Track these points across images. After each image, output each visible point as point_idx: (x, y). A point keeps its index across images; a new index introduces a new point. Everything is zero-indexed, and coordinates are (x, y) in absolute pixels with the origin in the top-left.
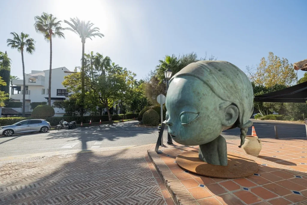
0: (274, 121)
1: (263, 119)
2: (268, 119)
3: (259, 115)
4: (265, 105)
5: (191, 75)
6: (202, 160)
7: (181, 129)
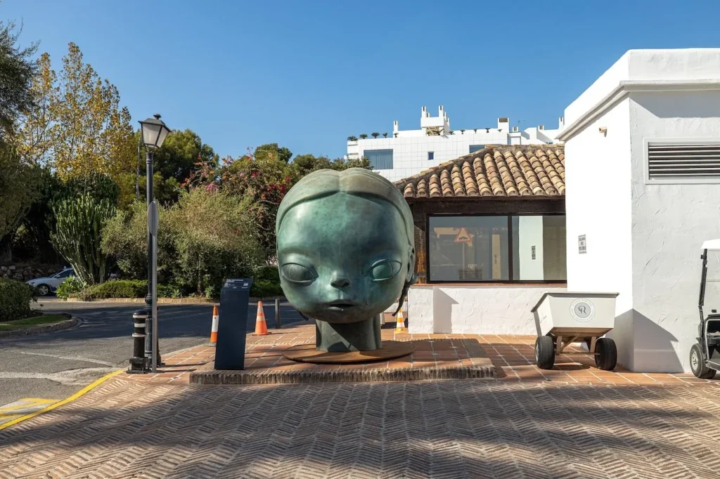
0: (126, 300)
1: (93, 297)
2: (109, 296)
3: (74, 283)
4: (105, 249)
5: (389, 201)
6: (347, 351)
7: (371, 289)
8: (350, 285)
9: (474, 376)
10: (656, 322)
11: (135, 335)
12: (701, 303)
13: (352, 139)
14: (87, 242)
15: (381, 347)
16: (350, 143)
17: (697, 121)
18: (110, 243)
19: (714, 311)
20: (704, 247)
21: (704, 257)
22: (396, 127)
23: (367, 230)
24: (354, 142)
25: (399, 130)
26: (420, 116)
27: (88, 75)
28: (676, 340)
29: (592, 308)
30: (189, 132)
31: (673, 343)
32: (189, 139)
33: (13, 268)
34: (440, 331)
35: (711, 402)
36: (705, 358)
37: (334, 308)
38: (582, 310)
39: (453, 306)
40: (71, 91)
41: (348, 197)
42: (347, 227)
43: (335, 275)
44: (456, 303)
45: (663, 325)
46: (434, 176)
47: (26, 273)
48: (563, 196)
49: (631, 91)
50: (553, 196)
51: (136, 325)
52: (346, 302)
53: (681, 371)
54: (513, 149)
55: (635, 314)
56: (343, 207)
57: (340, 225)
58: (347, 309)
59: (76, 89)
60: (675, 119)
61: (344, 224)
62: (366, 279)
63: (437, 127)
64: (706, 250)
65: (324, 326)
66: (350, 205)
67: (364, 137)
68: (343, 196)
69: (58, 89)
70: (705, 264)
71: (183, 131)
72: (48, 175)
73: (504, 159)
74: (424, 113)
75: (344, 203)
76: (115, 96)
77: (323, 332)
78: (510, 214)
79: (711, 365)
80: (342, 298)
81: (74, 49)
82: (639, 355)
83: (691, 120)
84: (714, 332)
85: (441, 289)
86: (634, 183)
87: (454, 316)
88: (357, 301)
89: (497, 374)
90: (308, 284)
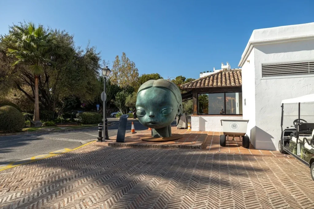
3: (120, 114)
4: (126, 105)
5: (168, 89)
6: (159, 137)
7: (162, 118)
8: (155, 117)
9: (193, 148)
10: (265, 131)
11: (99, 131)
12: (282, 124)
13: (201, 73)
14: (123, 103)
15: (171, 136)
16: (200, 74)
17: (282, 54)
18: (127, 104)
19: (288, 128)
20: (282, 103)
21: (282, 106)
22: (214, 69)
23: (160, 99)
24: (202, 74)
25: (215, 70)
26: (221, 65)
27: (127, 60)
28: (273, 138)
29: (238, 125)
30: (157, 74)
31: (272, 139)
32: (157, 76)
33: (109, 110)
34: (202, 130)
35: (277, 166)
36: (282, 146)
37: (150, 124)
38: (234, 126)
39: (206, 122)
40: (123, 65)
41: (155, 88)
42: (154, 98)
43: (151, 113)
44: (207, 121)
45: (268, 132)
46: (200, 81)
47: (112, 111)
48: (241, 86)
49: (255, 45)
50: (239, 86)
51: (99, 128)
52: (154, 122)
53: (275, 150)
54: (229, 71)
55: (256, 128)
56: (153, 91)
57: (152, 97)
58: (154, 124)
59: (125, 64)
60: (273, 54)
61: (153, 97)
62: (161, 115)
63: (226, 68)
64: (283, 104)
65: (153, 130)
66: (156, 91)
67: (205, 72)
68: (153, 88)
69: (120, 64)
70: (282, 109)
71: (156, 74)
72: (117, 86)
73: (225, 74)
74: (222, 65)
75: (154, 90)
76: (134, 65)
77: (153, 131)
78: (225, 93)
79: (285, 149)
80: (152, 121)
81: (124, 54)
82: (258, 143)
83: (279, 54)
84: (287, 136)
85: (202, 117)
86: (256, 79)
87: (206, 126)
88: (157, 122)
89: (203, 148)
90: (143, 116)
